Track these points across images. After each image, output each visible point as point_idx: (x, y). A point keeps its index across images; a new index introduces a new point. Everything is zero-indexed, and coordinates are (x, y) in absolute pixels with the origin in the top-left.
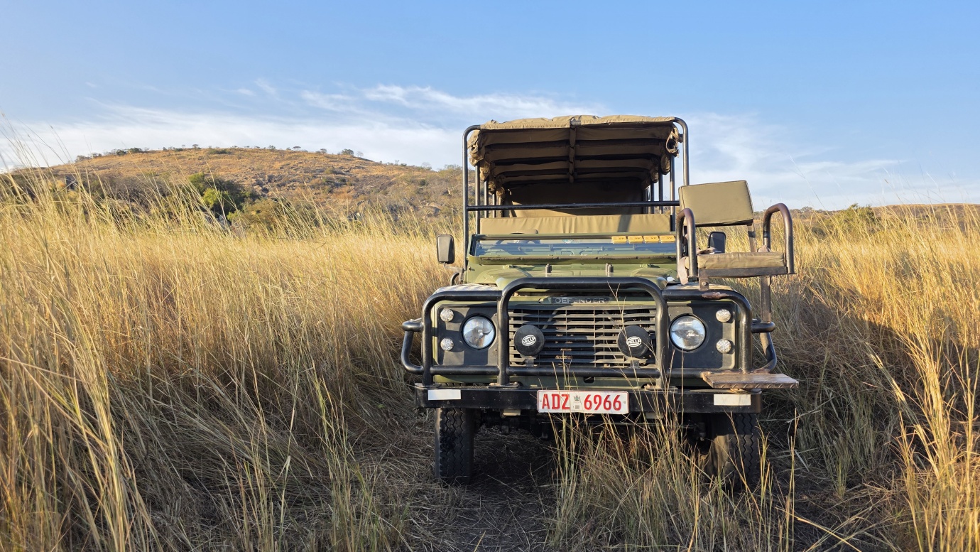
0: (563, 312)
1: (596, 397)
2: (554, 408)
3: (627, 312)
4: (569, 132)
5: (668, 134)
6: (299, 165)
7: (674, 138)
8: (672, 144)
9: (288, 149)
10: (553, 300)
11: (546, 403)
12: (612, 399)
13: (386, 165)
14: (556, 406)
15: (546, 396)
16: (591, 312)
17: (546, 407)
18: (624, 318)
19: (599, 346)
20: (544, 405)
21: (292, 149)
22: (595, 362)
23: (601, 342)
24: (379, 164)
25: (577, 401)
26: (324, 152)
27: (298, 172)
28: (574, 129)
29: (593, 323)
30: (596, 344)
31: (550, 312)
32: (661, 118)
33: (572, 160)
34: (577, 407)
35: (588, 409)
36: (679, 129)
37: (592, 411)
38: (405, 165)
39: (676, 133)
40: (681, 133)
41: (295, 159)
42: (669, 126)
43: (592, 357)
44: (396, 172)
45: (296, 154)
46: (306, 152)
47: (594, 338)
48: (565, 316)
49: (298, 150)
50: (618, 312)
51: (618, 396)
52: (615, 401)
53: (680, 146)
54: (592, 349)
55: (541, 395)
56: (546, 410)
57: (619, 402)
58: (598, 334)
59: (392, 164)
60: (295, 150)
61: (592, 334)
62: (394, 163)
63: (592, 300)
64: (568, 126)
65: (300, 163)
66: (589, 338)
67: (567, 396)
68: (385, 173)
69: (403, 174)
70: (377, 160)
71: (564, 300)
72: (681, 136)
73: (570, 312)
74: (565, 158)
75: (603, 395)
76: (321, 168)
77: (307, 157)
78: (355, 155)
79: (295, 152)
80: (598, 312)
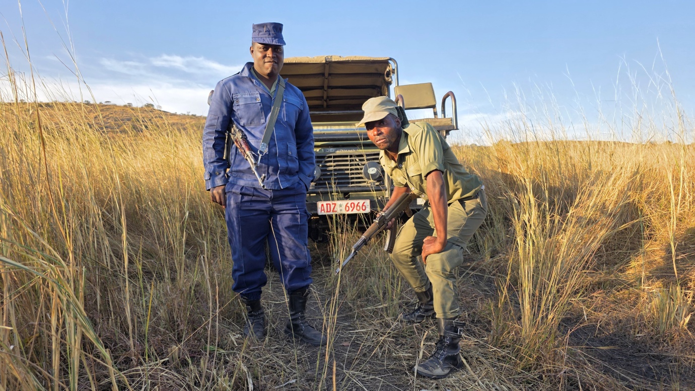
0: (331, 157)
1: (351, 204)
2: (327, 211)
3: (367, 155)
4: (325, 67)
5: (386, 69)
6: (110, 115)
7: (389, 71)
8: (388, 74)
9: (100, 103)
10: (325, 151)
11: (323, 209)
12: (361, 205)
13: (180, 115)
14: (329, 210)
15: (322, 205)
16: (347, 156)
17: (323, 212)
18: (367, 159)
19: (352, 176)
20: (321, 210)
21: (104, 104)
22: (350, 185)
23: (353, 174)
24: (175, 115)
25: (341, 207)
26: (130, 106)
27: (109, 121)
28: (328, 64)
29: (349, 163)
30: (351, 175)
31: (323, 157)
32: (382, 58)
33: (326, 88)
34: (341, 210)
35: (347, 211)
36: (392, 65)
37: (350, 212)
38: (195, 116)
39: (391, 67)
40: (393, 68)
41: (106, 111)
42: (386, 63)
43: (348, 183)
44: (188, 121)
45: (107, 107)
46: (115, 105)
47: (349, 172)
48: (332, 159)
49: (109, 104)
50: (362, 156)
51: (364, 203)
52: (363, 205)
53: (394, 77)
54: (348, 178)
55: (319, 204)
56: (323, 213)
57: (365, 206)
58: (351, 170)
59: (185, 115)
60: (106, 104)
61: (348, 170)
62: (186, 114)
63: (348, 150)
64: (324, 62)
65: (111, 114)
66: (346, 172)
67: (335, 204)
68: (180, 121)
69: (194, 122)
70: (173, 112)
71: (331, 150)
72: (394, 70)
73: (335, 157)
74: (322, 88)
75: (356, 202)
76: (128, 118)
77: (116, 109)
78: (156, 107)
79: (106, 105)
80: (351, 156)
